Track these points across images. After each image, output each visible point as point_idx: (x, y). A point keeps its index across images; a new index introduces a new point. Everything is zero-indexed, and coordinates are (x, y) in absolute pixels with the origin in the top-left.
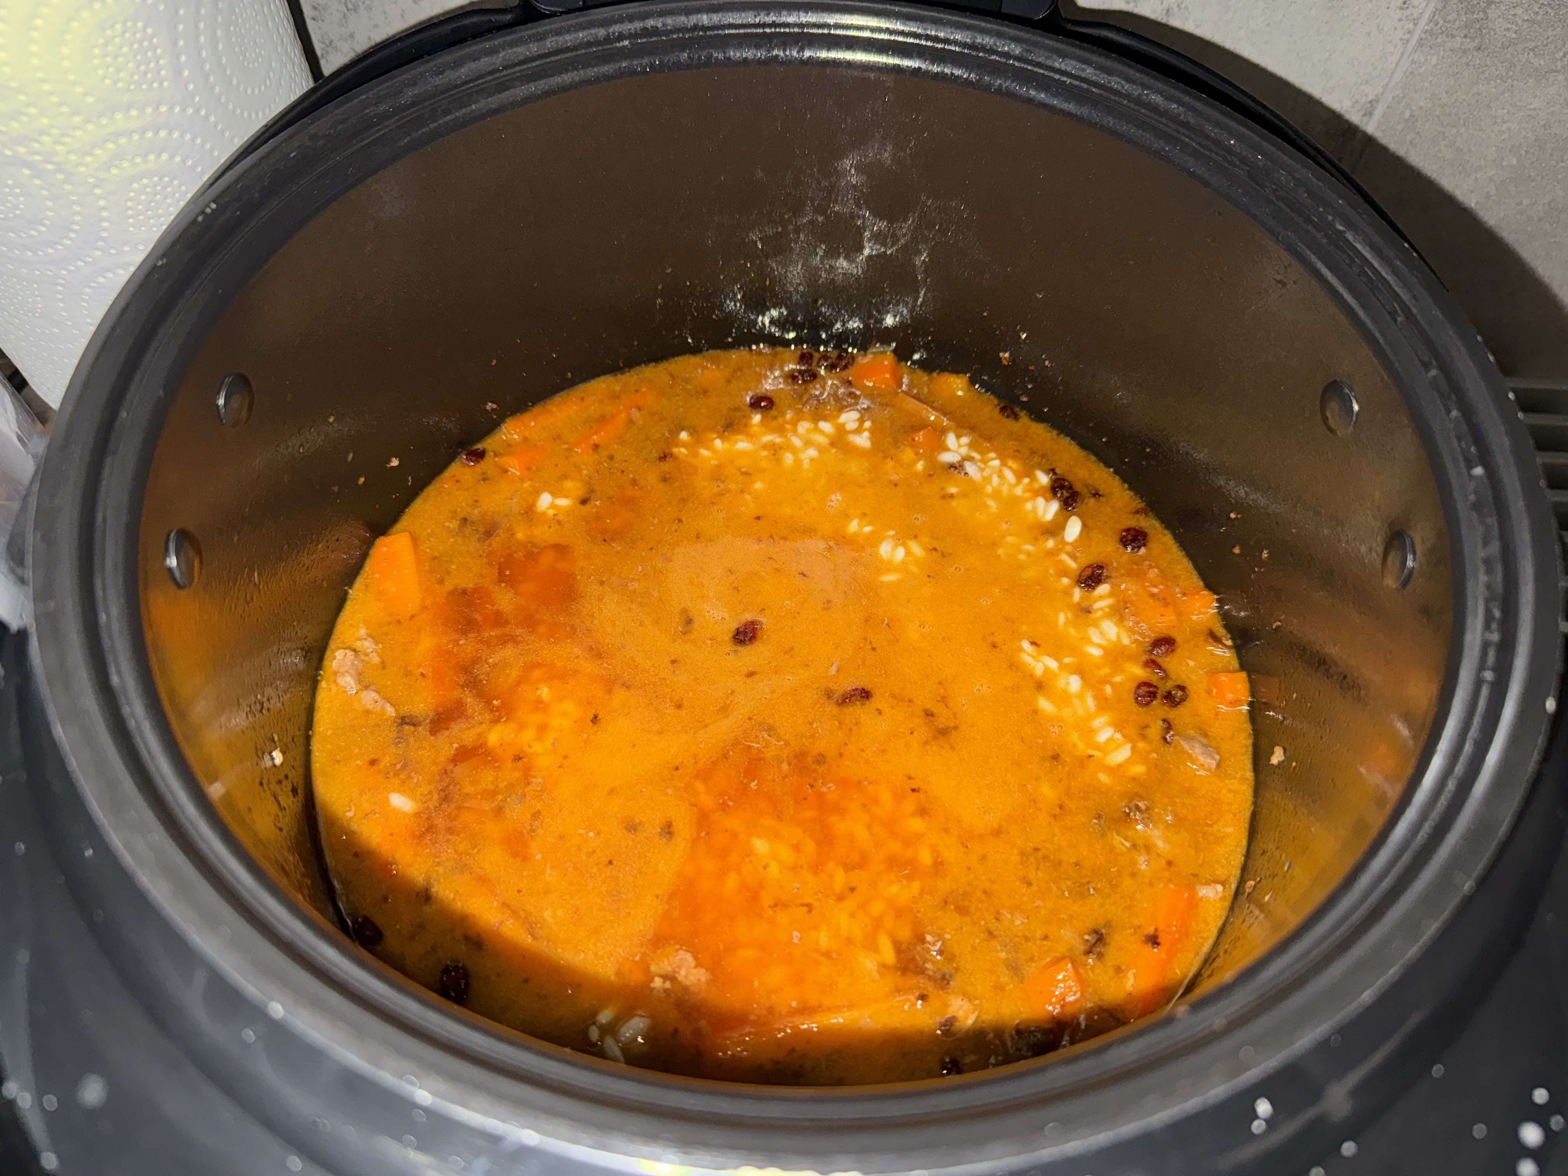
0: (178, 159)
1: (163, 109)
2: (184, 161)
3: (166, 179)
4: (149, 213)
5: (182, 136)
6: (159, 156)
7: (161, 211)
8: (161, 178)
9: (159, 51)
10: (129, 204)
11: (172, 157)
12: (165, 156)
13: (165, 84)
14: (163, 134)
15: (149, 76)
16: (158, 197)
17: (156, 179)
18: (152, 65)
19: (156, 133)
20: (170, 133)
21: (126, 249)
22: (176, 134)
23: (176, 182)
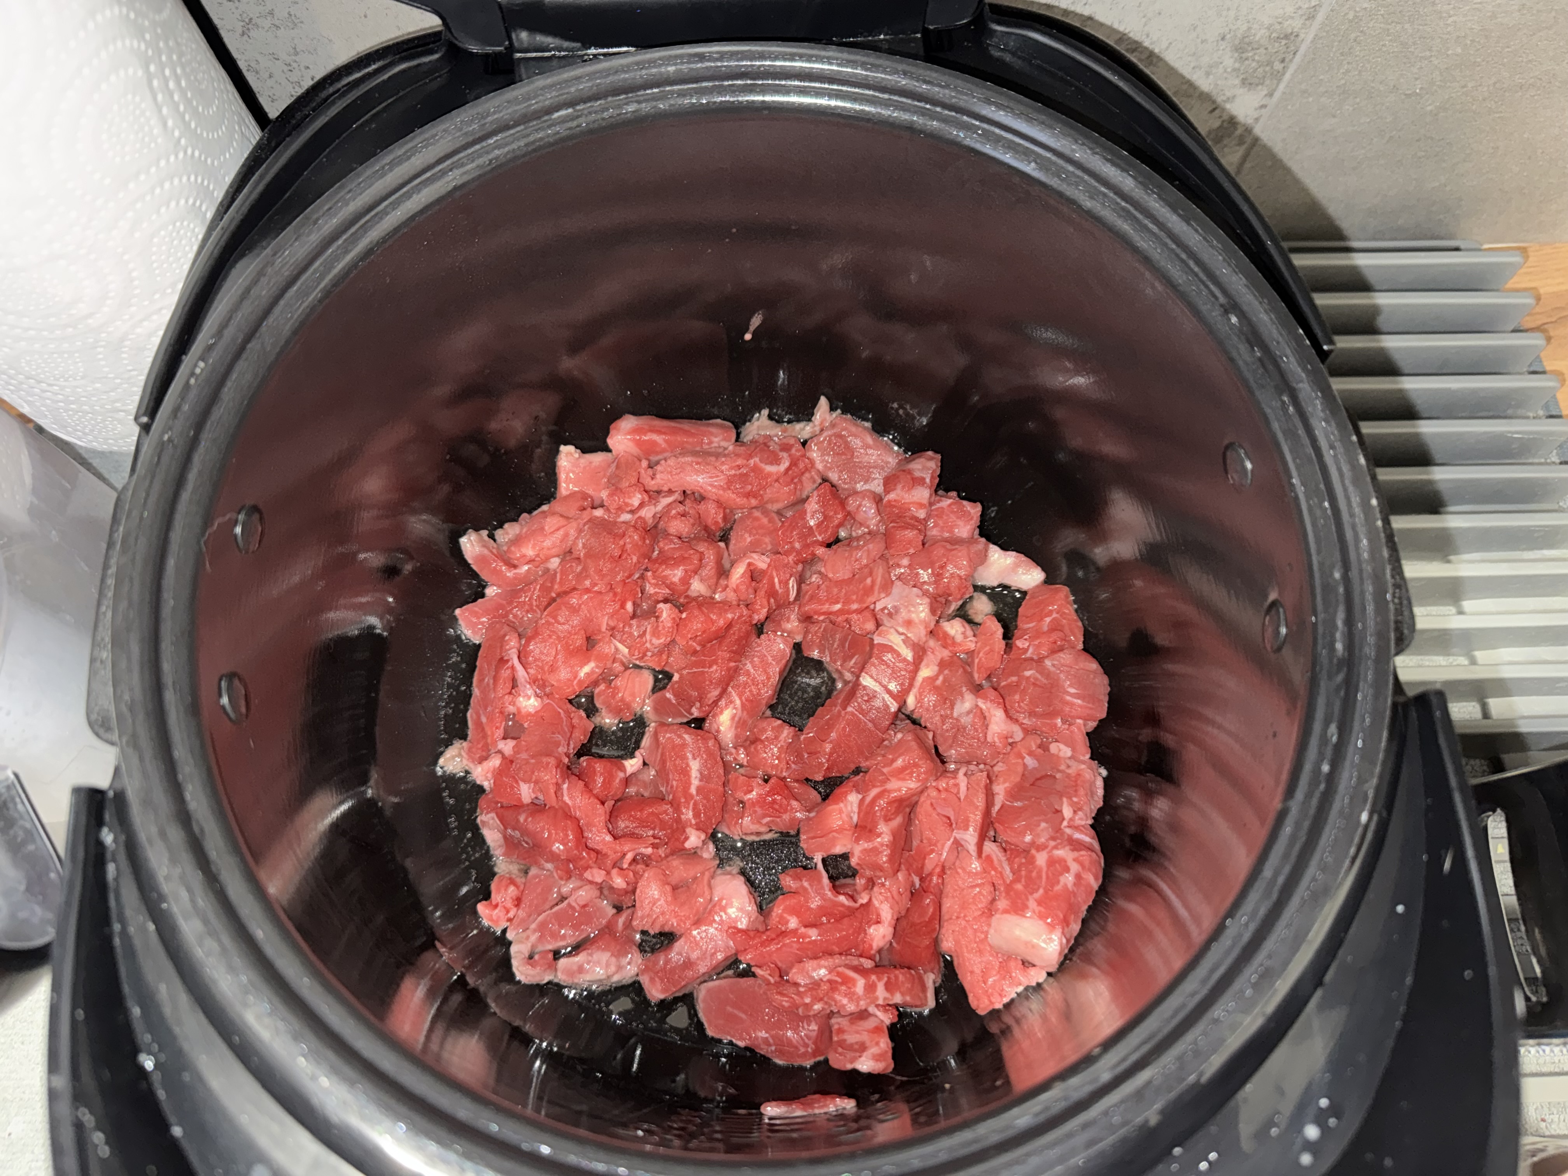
0: (182, 202)
1: (163, 163)
2: (187, 202)
3: (178, 224)
4: (171, 259)
5: (181, 180)
6: (168, 206)
7: (179, 254)
8: (174, 225)
9: (148, 114)
10: (154, 258)
11: (178, 203)
12: (173, 204)
13: (160, 140)
14: (167, 185)
15: (147, 139)
16: (175, 242)
17: (171, 227)
18: (146, 128)
19: (162, 187)
20: (172, 183)
21: (157, 296)
22: (176, 181)
23: (185, 223)
